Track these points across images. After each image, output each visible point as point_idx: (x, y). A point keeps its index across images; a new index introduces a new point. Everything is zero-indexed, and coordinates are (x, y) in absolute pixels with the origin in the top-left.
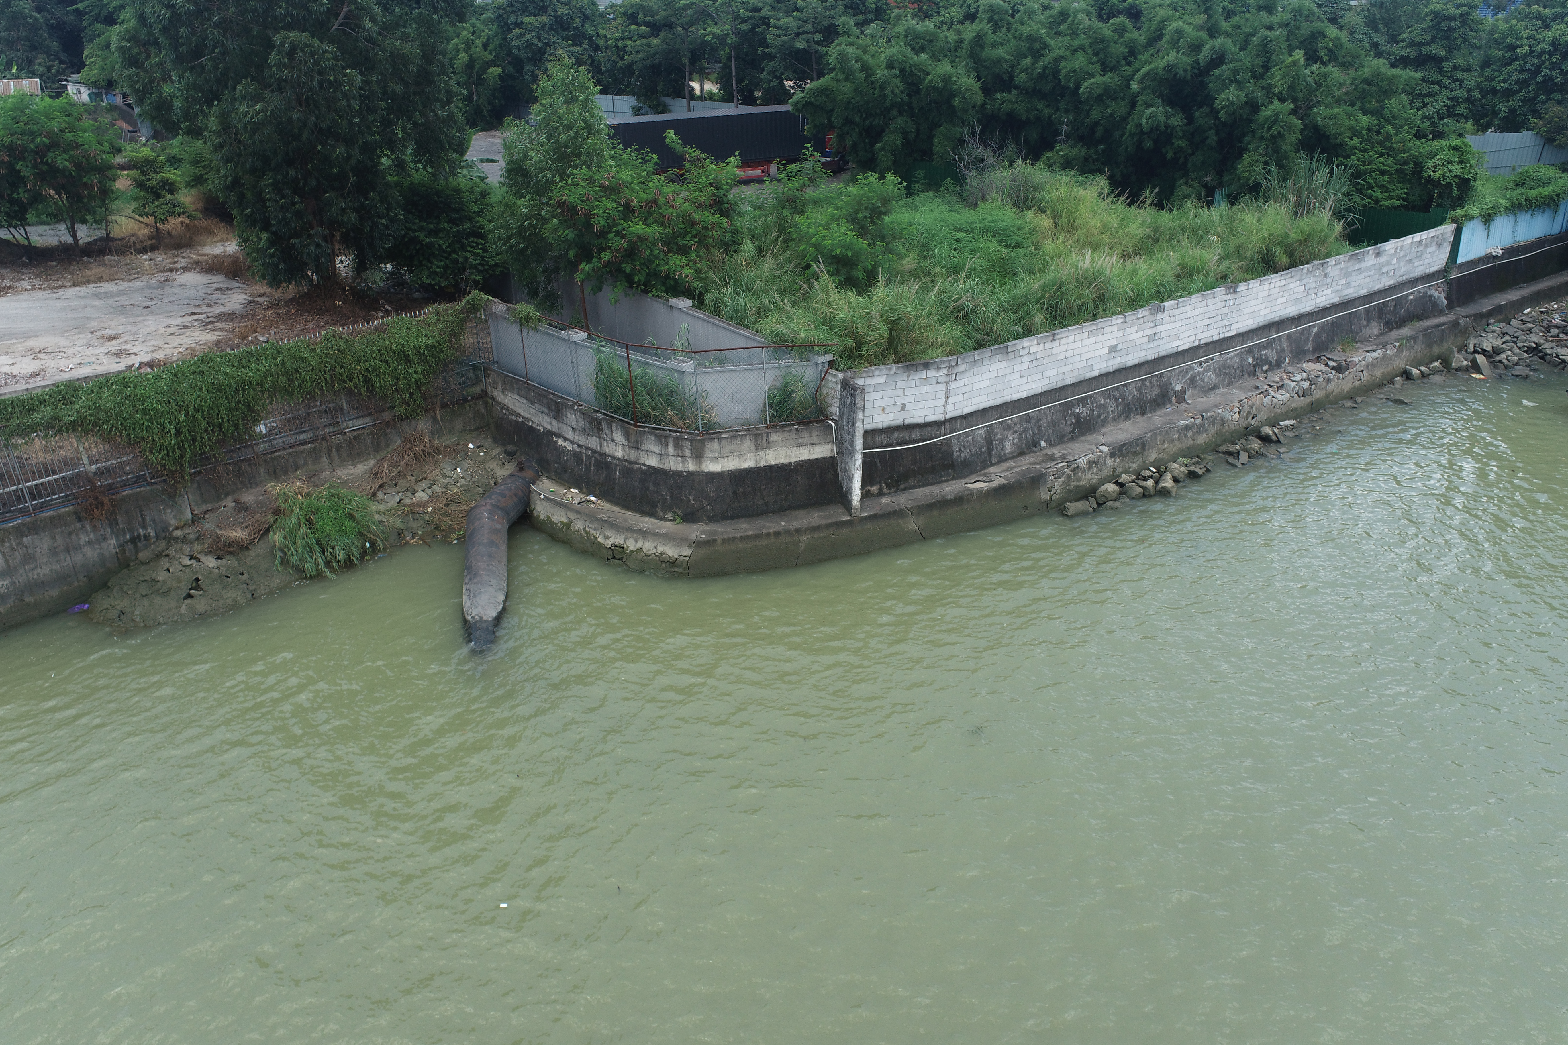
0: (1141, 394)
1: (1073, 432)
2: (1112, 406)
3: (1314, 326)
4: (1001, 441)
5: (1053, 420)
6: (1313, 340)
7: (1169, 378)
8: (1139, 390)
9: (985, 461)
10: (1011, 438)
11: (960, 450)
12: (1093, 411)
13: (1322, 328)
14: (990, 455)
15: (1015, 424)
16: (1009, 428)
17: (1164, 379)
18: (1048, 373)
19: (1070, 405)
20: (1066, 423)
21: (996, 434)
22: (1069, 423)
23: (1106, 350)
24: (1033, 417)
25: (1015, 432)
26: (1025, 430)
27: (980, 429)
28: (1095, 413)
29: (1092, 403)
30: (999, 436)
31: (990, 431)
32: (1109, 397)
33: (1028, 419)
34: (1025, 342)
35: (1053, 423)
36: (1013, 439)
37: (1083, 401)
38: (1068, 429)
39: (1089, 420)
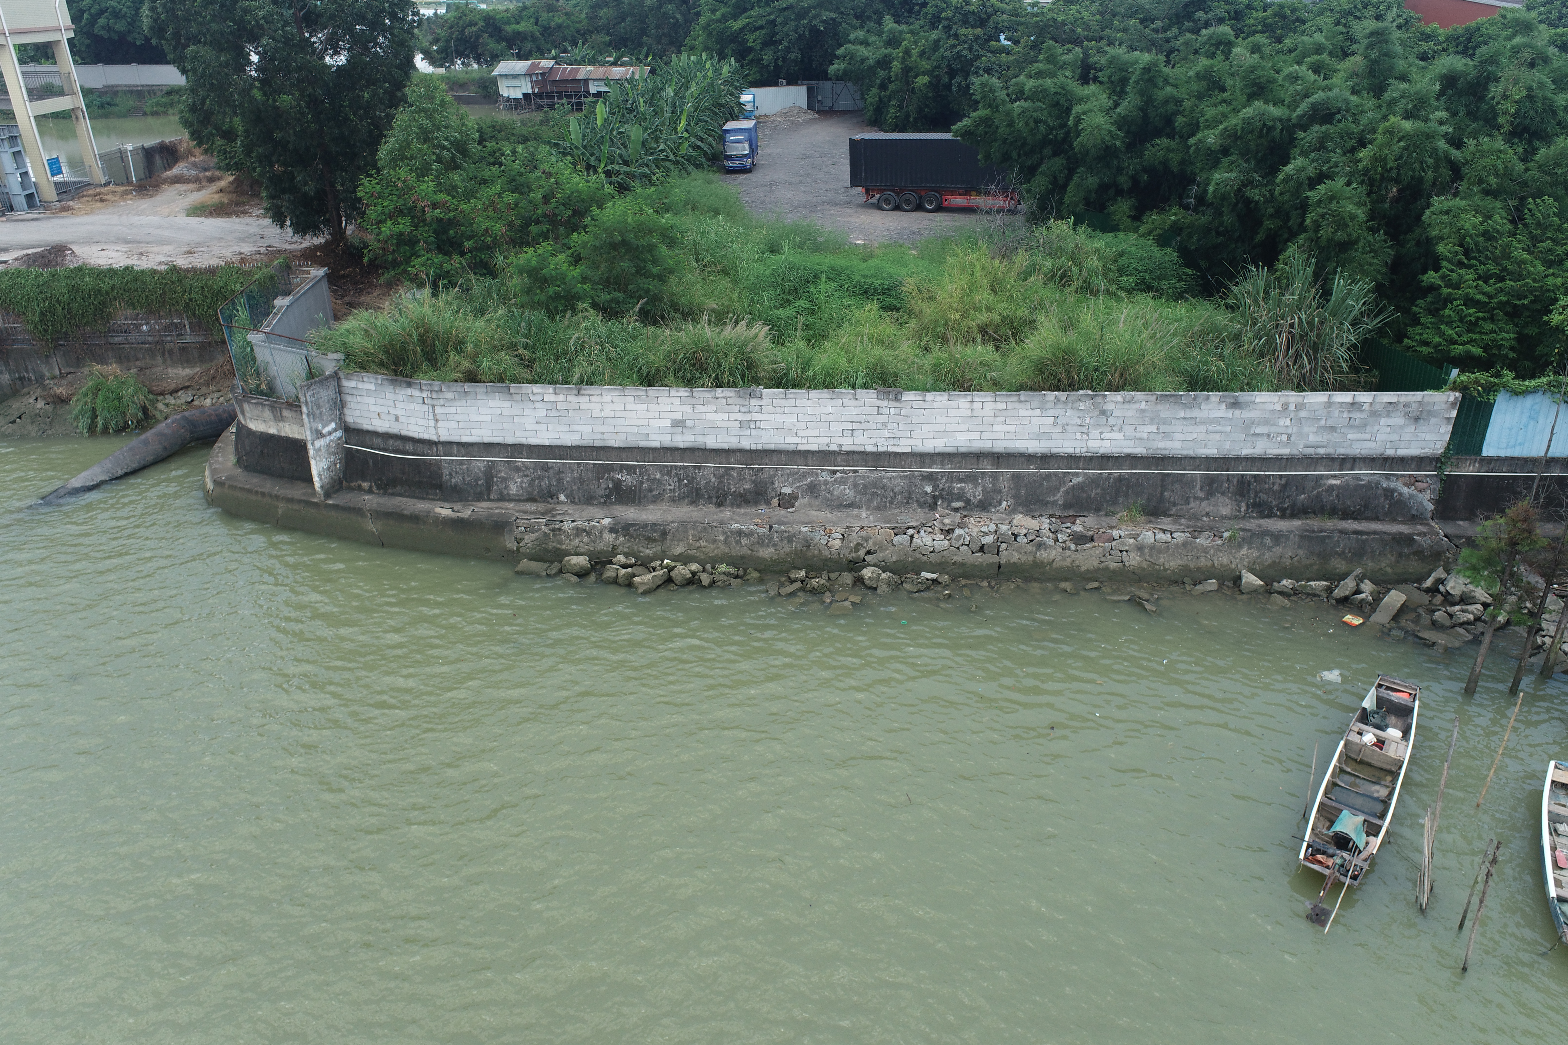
0: (720, 482)
1: (608, 497)
2: (671, 484)
3: (1077, 475)
4: (504, 480)
5: (580, 478)
6: (1067, 492)
7: (773, 476)
8: (720, 478)
9: (481, 493)
10: (519, 480)
11: (450, 474)
12: (642, 483)
13: (1095, 481)
14: (489, 490)
15: (527, 468)
16: (518, 469)
17: (764, 476)
18: (576, 427)
19: (611, 468)
20: (599, 485)
21: (500, 471)
22: (603, 486)
23: (668, 423)
24: (552, 468)
25: (527, 476)
26: (539, 478)
27: (479, 462)
28: (645, 485)
29: (641, 474)
30: (503, 474)
31: (491, 466)
32: (669, 473)
33: (546, 468)
34: (537, 388)
35: (581, 481)
36: (522, 483)
37: (631, 470)
38: (602, 492)
39: (635, 491)
